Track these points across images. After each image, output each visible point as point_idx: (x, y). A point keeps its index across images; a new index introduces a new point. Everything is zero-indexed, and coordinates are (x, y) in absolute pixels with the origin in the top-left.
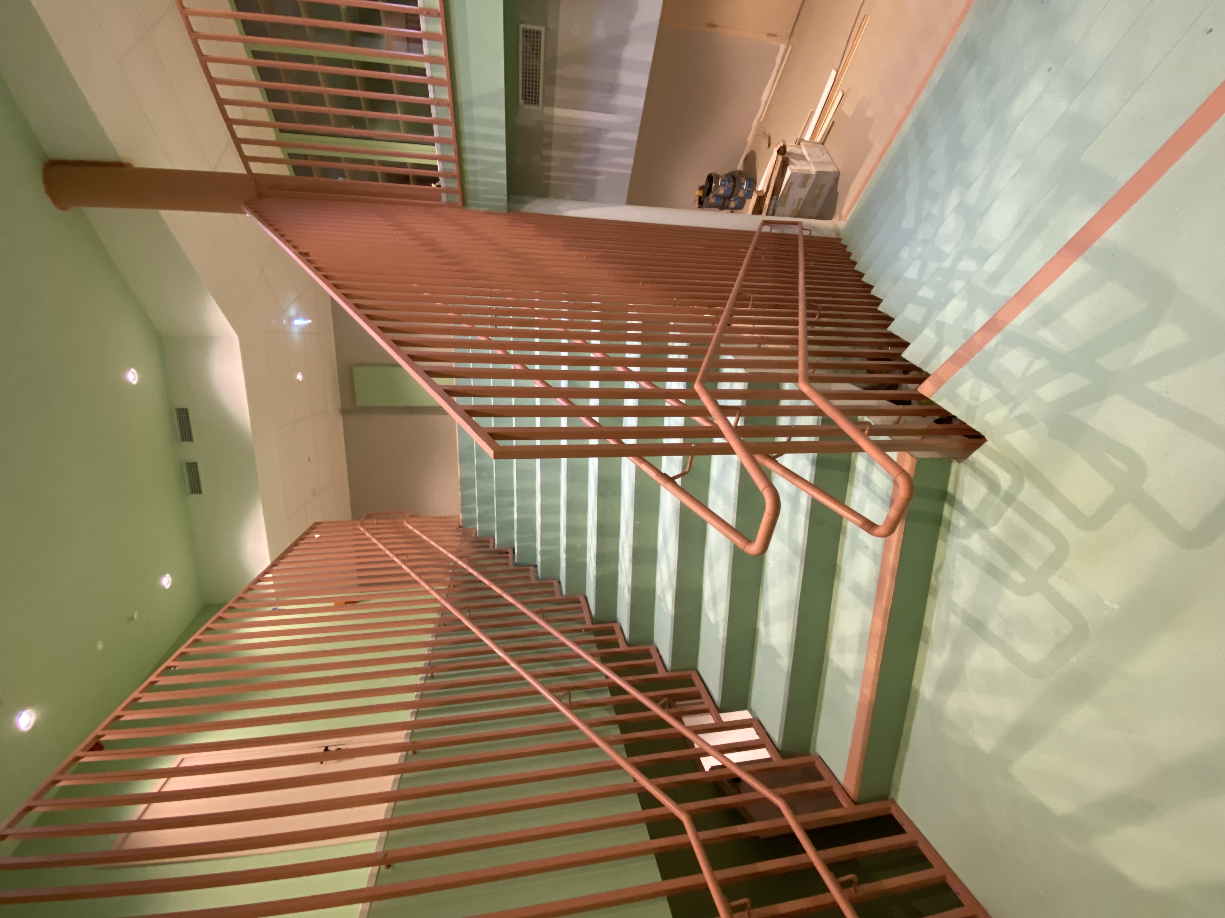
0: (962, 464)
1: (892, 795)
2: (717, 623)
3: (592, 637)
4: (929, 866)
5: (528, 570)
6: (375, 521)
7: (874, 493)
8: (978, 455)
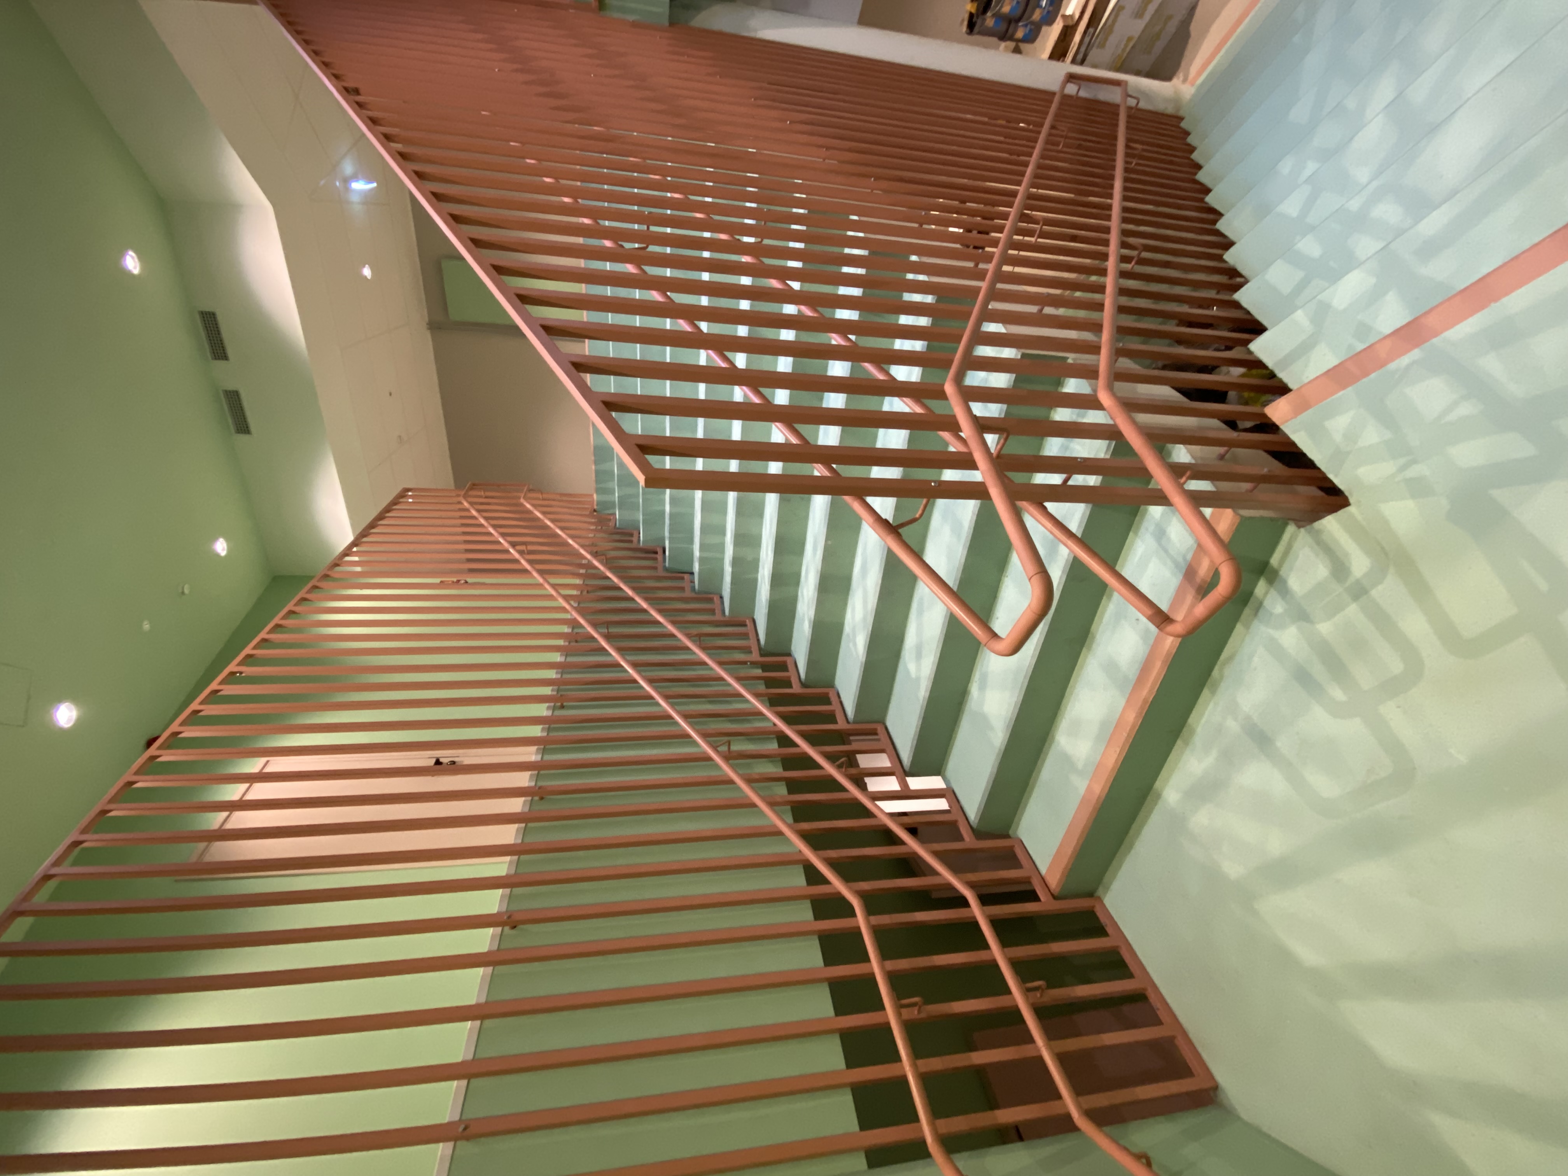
0: (1302, 530)
1: (1100, 892)
2: (918, 679)
3: (758, 672)
4: (1131, 976)
5: (683, 578)
6: (483, 493)
7: (1166, 551)
8: (1330, 523)
